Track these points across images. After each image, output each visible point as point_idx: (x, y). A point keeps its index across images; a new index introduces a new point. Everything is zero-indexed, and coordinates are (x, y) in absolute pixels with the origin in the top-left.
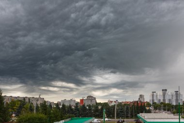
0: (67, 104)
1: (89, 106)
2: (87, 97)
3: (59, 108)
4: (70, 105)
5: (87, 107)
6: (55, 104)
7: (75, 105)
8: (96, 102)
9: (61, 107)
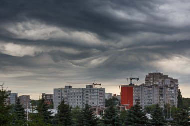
0: (75, 104)
1: (156, 111)
2: (148, 78)
3: (48, 116)
4: (88, 107)
5: (149, 116)
6: (34, 102)
7: (102, 106)
8: (180, 97)
9: (55, 112)
